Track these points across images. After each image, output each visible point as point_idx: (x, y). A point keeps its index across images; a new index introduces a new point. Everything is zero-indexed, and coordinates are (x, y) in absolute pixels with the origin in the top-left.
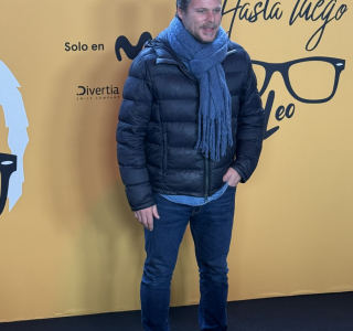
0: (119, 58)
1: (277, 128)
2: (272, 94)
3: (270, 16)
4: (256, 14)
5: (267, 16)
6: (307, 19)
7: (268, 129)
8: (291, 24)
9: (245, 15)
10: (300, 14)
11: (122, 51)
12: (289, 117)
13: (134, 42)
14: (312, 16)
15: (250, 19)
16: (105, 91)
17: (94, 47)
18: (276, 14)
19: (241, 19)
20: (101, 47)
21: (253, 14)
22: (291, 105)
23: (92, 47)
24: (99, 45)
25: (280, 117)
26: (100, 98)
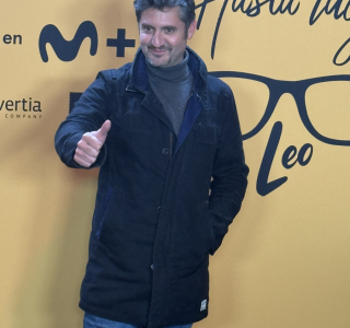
0: (45, 58)
1: (284, 180)
2: (278, 127)
3: (280, 9)
4: (259, 5)
6: (337, 17)
7: (269, 180)
8: (312, 22)
9: (241, 5)
10: (326, 8)
11: (49, 47)
12: (303, 164)
13: (68, 35)
14: (344, 13)
15: (248, 12)
16: (20, 105)
17: (7, 39)
18: (289, 7)
19: (235, 10)
20: (18, 39)
21: (254, 5)
22: (307, 146)
23: (4, 39)
24: (15, 37)
25: (290, 163)
26: (12, 116)
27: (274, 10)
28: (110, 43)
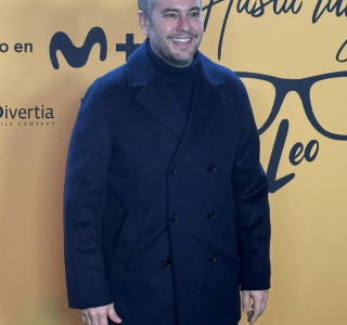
0: (56, 65)
1: (291, 176)
2: (284, 125)
3: (283, 8)
4: (263, 5)
5: (278, 9)
6: (338, 14)
7: (278, 177)
8: (314, 21)
9: (246, 6)
10: (328, 6)
11: (59, 54)
12: (310, 160)
13: (79, 42)
14: (346, 10)
15: (252, 12)
16: (33, 113)
17: (18, 48)
18: (292, 6)
19: (240, 11)
20: (29, 47)
21: (258, 5)
22: (313, 142)
23: (16, 48)
24: (26, 45)
25: (296, 160)
26: (25, 124)
27: (278, 10)
28: (119, 48)
